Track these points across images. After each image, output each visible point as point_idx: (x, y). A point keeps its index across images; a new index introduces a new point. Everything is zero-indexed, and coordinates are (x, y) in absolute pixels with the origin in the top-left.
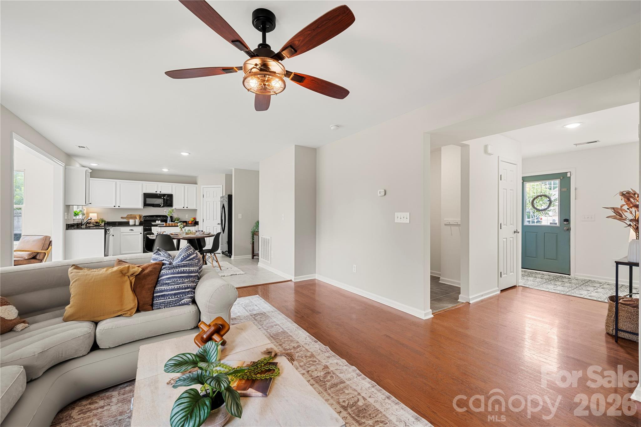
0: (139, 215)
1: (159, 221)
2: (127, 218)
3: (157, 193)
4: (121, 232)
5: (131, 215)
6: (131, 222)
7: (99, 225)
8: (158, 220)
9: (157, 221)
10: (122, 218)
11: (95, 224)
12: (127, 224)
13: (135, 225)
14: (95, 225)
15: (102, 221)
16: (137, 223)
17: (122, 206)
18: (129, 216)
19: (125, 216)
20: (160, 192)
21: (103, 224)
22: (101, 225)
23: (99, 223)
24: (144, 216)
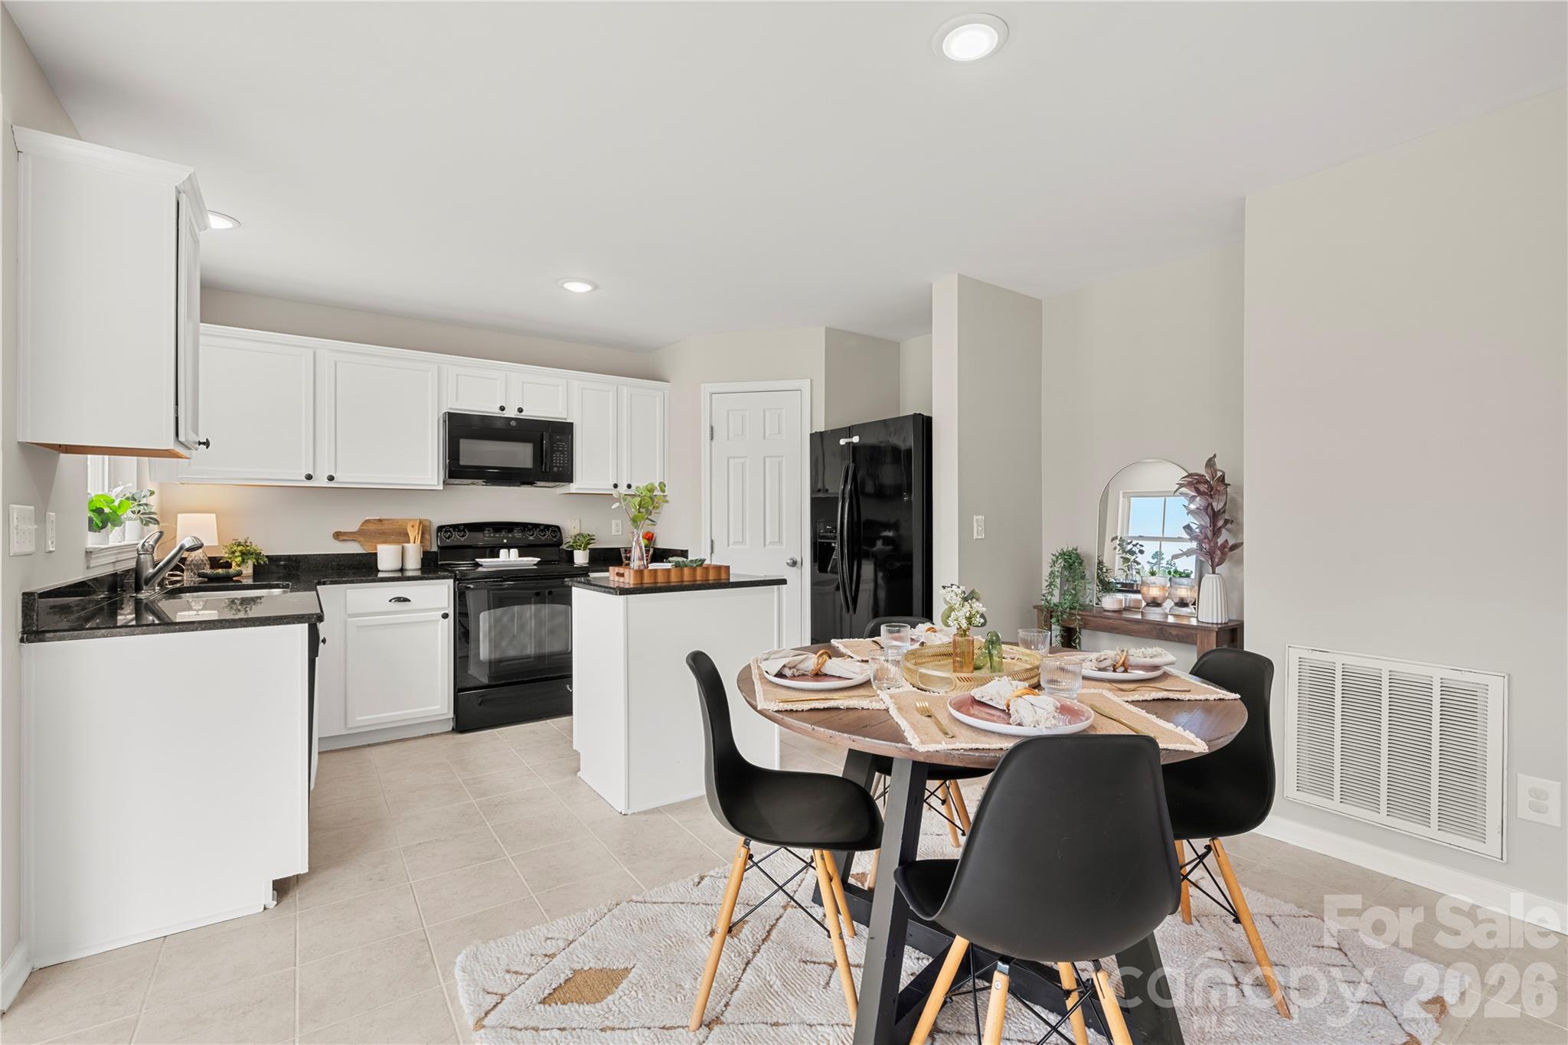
0: (421, 522)
1: (514, 552)
2: (361, 539)
3: (508, 414)
4: (350, 611)
5: (380, 520)
6: (387, 557)
7: (228, 578)
8: (509, 547)
9: (503, 552)
10: (338, 535)
11: (208, 571)
12: (362, 568)
13: (401, 575)
14: (212, 579)
15: (243, 554)
16: (413, 563)
17: (344, 478)
18: (372, 527)
19: (353, 527)
20: (520, 410)
21: (248, 570)
22: (239, 574)
23: (228, 565)
24: (440, 528)
